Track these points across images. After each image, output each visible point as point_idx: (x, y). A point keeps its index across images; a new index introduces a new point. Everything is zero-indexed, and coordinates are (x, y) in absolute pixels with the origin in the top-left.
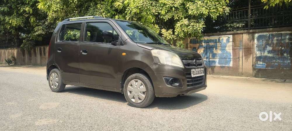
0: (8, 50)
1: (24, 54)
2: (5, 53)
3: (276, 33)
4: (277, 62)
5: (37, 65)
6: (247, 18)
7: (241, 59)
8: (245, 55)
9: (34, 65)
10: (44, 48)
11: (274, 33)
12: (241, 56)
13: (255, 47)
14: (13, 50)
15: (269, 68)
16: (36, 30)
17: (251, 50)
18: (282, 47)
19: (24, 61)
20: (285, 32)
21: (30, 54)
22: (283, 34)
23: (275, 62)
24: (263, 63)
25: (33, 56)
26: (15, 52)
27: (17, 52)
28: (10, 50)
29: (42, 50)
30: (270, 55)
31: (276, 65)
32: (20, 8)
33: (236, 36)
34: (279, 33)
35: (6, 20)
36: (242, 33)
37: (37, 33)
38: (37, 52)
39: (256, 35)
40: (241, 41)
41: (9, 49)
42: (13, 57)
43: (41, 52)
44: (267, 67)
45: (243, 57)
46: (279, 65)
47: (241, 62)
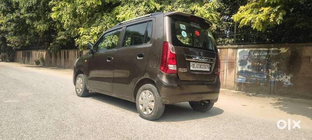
0: (39, 52)
1: (51, 56)
2: (36, 54)
3: (256, 49)
4: (255, 77)
5: (61, 67)
6: (233, 34)
7: (225, 72)
8: (229, 69)
9: (59, 67)
10: (68, 52)
11: (254, 49)
12: (225, 69)
13: (238, 61)
14: (43, 52)
15: (248, 82)
16: (59, 35)
17: (233, 65)
18: (260, 63)
19: (51, 63)
20: (263, 49)
21: (56, 57)
22: (262, 50)
23: (253, 77)
24: (243, 77)
25: (58, 59)
26: (44, 53)
27: (46, 54)
28: (40, 52)
29: (66, 53)
30: (250, 70)
31: (254, 80)
32: (47, 15)
33: (222, 50)
34: (258, 49)
35: (34, 25)
36: (228, 48)
37: (59, 38)
38: (62, 55)
39: (239, 50)
40: (227, 55)
41: (40, 50)
42: (42, 59)
43: (65, 55)
44: (246, 81)
45: (227, 70)
46: (257, 80)
47: (225, 75)
